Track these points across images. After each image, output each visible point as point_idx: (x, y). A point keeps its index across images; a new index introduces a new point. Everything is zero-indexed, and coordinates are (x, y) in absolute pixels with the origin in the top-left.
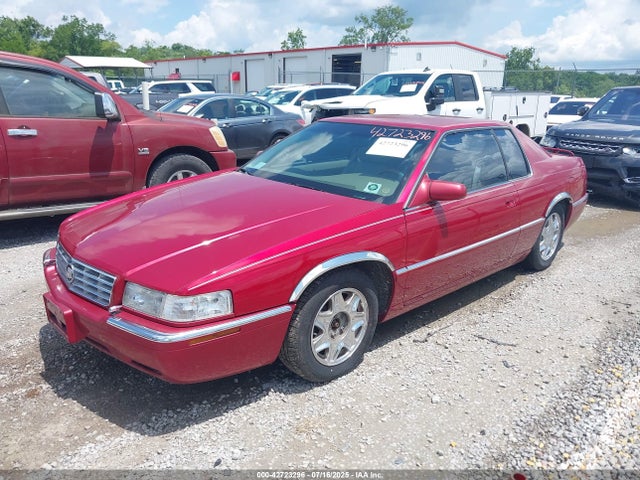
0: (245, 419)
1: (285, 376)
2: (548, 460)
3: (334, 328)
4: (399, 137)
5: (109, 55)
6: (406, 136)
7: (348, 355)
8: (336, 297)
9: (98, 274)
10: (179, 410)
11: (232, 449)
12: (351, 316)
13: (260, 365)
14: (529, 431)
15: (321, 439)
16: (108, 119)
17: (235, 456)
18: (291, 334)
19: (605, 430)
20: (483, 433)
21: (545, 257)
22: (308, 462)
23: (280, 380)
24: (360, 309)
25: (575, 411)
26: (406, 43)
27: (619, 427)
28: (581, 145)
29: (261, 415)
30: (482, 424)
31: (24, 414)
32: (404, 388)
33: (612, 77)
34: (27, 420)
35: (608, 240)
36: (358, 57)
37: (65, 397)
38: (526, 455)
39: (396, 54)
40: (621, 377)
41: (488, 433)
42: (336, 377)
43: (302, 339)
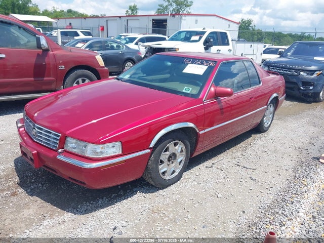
0: (126, 206)
1: (145, 185)
2: (276, 225)
3: (169, 161)
4: (199, 64)
5: (34, 15)
6: (202, 63)
7: (176, 174)
8: (171, 145)
9: (50, 133)
10: (92, 202)
11: (121, 222)
12: (178, 155)
13: (132, 180)
14: (265, 211)
15: (165, 216)
16: (43, 50)
17: (123, 225)
18: (149, 164)
19: (301, 210)
20: (244, 212)
21: (266, 125)
22: (160, 228)
23: (142, 187)
24: (182, 151)
25: (286, 201)
26: (189, 14)
27: (307, 209)
28: (280, 70)
29: (134, 204)
30: (243, 208)
31: (11, 204)
32: (203, 190)
33: (290, 35)
34: (13, 208)
35: (294, 117)
36: (166, 21)
37: (32, 195)
38: (265, 223)
39: (185, 20)
40: (307, 184)
41: (246, 213)
42: (170, 185)
43: (154, 166)
